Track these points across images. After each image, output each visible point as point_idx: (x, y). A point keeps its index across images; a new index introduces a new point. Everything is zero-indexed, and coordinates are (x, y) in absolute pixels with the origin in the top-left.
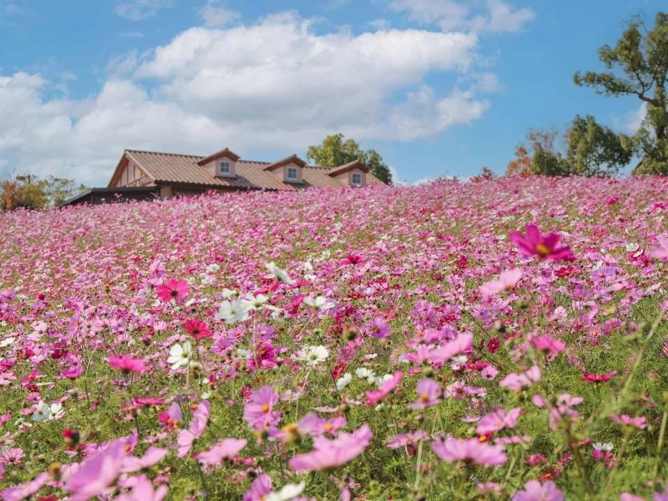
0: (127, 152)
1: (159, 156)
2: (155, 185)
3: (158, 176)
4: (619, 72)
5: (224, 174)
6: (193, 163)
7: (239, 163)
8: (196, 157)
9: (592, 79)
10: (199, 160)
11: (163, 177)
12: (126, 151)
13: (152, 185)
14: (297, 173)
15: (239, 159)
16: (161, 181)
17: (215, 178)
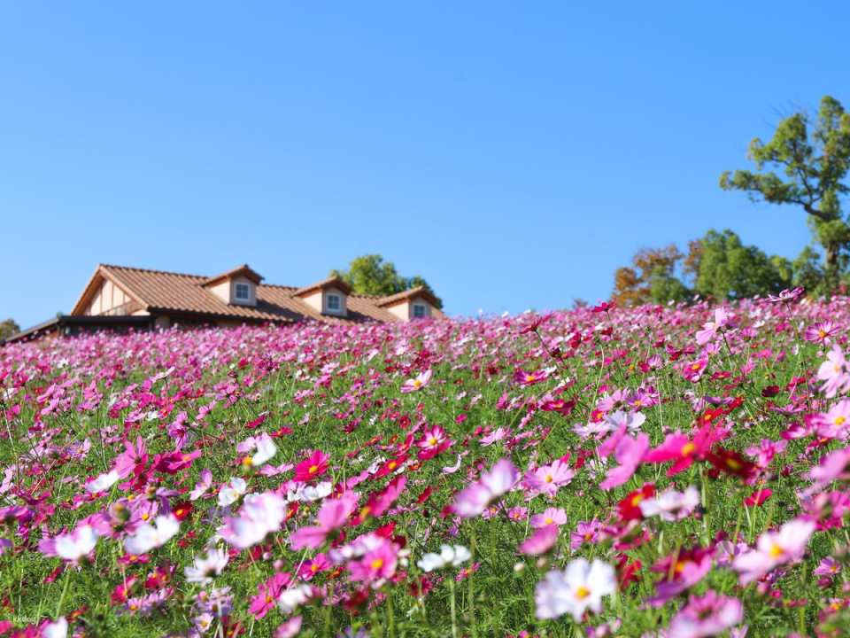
0: (102, 268)
1: (146, 274)
2: (147, 314)
3: (152, 301)
4: (782, 172)
5: (242, 300)
6: (196, 285)
7: (262, 288)
8: (198, 278)
9: (747, 181)
10: (203, 282)
11: (160, 303)
12: (101, 265)
13: (144, 313)
14: (340, 302)
15: (262, 282)
16: (157, 308)
17: (228, 305)
